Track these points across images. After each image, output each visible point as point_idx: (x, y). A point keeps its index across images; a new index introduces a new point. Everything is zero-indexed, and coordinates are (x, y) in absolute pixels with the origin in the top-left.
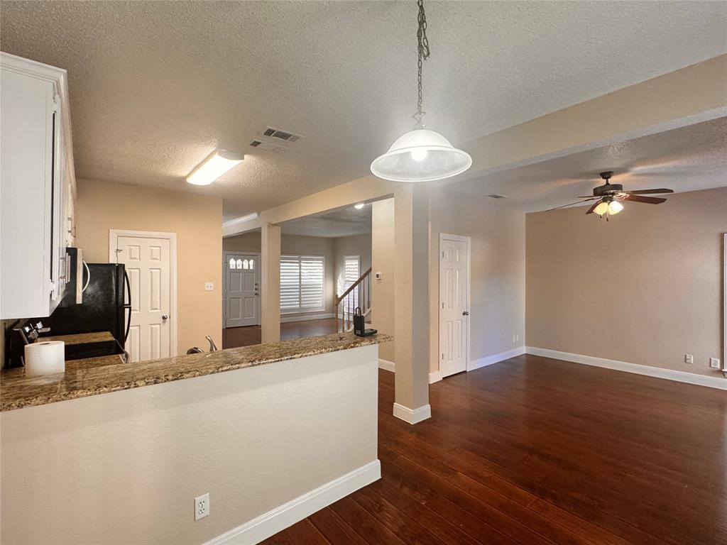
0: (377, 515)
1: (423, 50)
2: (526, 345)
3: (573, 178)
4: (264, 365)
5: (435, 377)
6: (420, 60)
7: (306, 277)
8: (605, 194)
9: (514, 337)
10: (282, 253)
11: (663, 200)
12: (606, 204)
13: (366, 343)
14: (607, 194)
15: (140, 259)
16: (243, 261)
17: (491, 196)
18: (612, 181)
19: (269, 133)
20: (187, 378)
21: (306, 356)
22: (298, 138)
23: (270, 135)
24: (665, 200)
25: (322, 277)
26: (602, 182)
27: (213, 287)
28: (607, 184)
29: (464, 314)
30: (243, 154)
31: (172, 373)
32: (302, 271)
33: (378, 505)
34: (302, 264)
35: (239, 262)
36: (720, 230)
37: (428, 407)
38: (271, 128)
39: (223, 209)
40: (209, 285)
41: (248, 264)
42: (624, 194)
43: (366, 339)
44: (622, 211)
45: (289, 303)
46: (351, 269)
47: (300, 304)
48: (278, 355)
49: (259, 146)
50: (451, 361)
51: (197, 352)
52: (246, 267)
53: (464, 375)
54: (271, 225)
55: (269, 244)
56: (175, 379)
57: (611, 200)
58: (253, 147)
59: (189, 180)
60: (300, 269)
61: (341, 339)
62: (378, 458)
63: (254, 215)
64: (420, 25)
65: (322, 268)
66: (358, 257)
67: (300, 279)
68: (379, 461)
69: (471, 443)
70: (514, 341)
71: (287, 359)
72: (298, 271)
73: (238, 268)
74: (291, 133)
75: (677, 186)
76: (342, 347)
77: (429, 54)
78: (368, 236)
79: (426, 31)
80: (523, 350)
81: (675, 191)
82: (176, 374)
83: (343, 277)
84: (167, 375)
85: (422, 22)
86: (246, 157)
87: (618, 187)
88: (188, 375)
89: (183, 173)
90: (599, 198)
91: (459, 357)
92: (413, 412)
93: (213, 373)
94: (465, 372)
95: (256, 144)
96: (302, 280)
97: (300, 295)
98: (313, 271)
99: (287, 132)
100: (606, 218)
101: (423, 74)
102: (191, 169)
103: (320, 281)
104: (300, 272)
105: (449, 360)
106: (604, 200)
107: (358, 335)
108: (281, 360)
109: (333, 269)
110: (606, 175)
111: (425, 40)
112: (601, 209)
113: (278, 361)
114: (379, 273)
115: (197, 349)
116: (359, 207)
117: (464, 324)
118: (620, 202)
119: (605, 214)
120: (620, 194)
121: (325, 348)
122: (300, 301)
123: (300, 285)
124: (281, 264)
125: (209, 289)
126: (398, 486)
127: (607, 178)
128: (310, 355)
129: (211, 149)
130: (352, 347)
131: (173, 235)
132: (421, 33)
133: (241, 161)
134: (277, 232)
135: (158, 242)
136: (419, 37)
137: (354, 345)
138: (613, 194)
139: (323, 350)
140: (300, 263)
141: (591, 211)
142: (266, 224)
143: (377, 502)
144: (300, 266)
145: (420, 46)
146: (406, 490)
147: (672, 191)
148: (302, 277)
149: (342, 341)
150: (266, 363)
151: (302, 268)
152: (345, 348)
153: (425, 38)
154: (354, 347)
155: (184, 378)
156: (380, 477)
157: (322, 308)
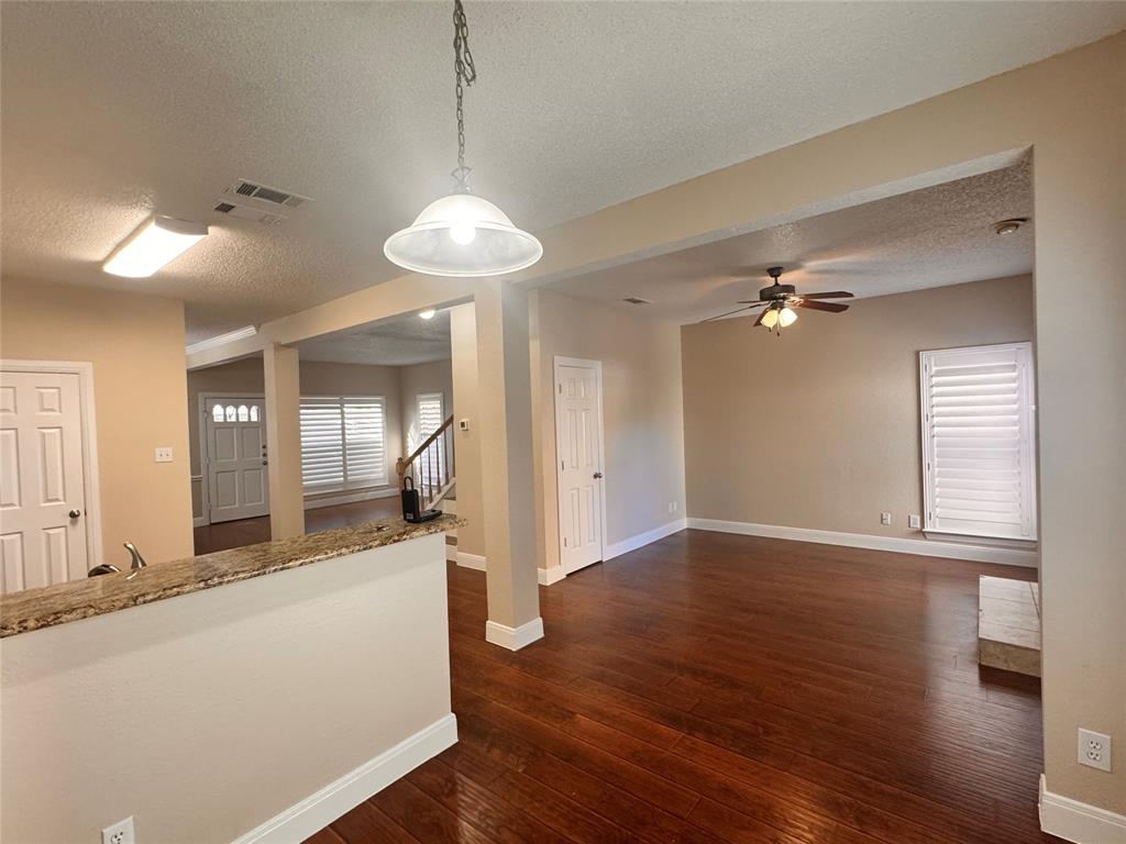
0: (445, 799)
1: (464, 69)
2: (688, 516)
3: (735, 274)
4: (230, 585)
5: (553, 575)
6: (459, 85)
7: (353, 432)
8: (774, 298)
9: (670, 505)
10: (303, 393)
11: (845, 308)
12: (776, 312)
13: (421, 533)
14: (775, 298)
15: (16, 412)
16: (237, 407)
17: (628, 300)
18: (784, 279)
19: (246, 190)
20: (68, 621)
21: (312, 562)
22: (300, 201)
23: (249, 193)
24: (847, 307)
25: (381, 430)
26: (770, 282)
27: (172, 454)
28: (777, 284)
29: (596, 476)
30: (207, 226)
31: (37, 615)
32: (346, 421)
33: (449, 785)
34: (345, 410)
35: (231, 410)
36: (916, 348)
37: (539, 621)
38: (249, 182)
39: (186, 319)
40: (164, 453)
41: (245, 413)
42: (797, 299)
43: (422, 526)
44: (795, 322)
45: (320, 475)
46: (428, 414)
47: (345, 476)
48: (258, 565)
49: (232, 212)
50: (578, 548)
51: (107, 572)
52: (243, 419)
53: (600, 566)
54: (279, 347)
55: (278, 376)
56: (42, 626)
57: (782, 308)
58: (220, 213)
59: (109, 268)
60: (343, 418)
61: (379, 529)
62: (453, 711)
63: (250, 331)
64: (457, 29)
65: (380, 415)
66: (438, 395)
67: (343, 434)
68: (453, 715)
69: (598, 668)
70: (670, 511)
71: (275, 570)
72: (340, 422)
73: (228, 420)
74: (288, 193)
75: (860, 289)
76: (377, 542)
77: (474, 77)
78: (446, 363)
79: (468, 39)
80: (683, 523)
81: (856, 296)
82: (43, 617)
83: (416, 427)
84: (25, 621)
85: (460, 24)
86: (211, 229)
87: (790, 289)
88: (69, 617)
89: (96, 255)
90: (767, 304)
91: (590, 541)
92: (513, 631)
93: (124, 607)
94: (600, 562)
95: (225, 208)
96: (347, 437)
97: (344, 461)
98: (365, 421)
99: (280, 191)
100: (777, 331)
101: (463, 108)
102: (109, 249)
103: (379, 437)
104: (343, 424)
105: (575, 546)
106: (774, 307)
107: (409, 521)
108: (265, 573)
109: (399, 416)
110: (775, 271)
111: (467, 55)
112: (771, 319)
113: (259, 575)
114: (463, 420)
115: (108, 566)
116: (428, 315)
117: (596, 489)
118: (794, 310)
119: (775, 326)
120: (792, 298)
121: (347, 547)
122: (345, 471)
123: (344, 444)
124: (302, 411)
125: (165, 459)
126: (483, 750)
127: (776, 276)
128: (319, 560)
129: (140, 214)
130: (395, 541)
131: (87, 368)
132: (460, 41)
133: (204, 236)
134: (293, 357)
135: (56, 380)
136: (457, 47)
137: (397, 538)
138: (784, 298)
139: (344, 550)
140: (341, 408)
141: (758, 323)
142: (272, 345)
143: (447, 780)
144: (342, 413)
145: (459, 62)
146: (496, 753)
147: (851, 295)
148: (347, 432)
149: (381, 533)
150: (233, 581)
151: (346, 416)
152: (383, 544)
153: (467, 51)
154: (398, 541)
155: (61, 623)
156: (457, 740)
157: (384, 479)
